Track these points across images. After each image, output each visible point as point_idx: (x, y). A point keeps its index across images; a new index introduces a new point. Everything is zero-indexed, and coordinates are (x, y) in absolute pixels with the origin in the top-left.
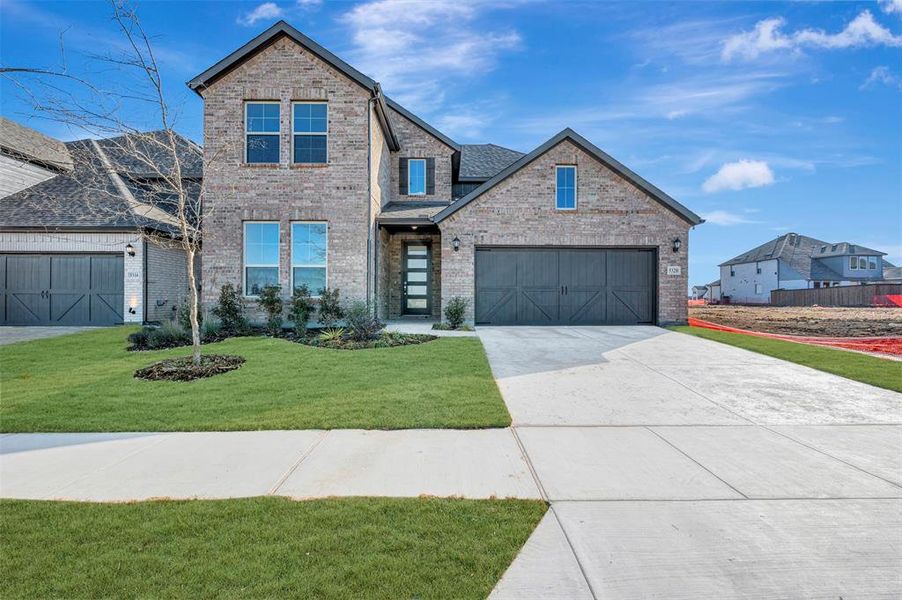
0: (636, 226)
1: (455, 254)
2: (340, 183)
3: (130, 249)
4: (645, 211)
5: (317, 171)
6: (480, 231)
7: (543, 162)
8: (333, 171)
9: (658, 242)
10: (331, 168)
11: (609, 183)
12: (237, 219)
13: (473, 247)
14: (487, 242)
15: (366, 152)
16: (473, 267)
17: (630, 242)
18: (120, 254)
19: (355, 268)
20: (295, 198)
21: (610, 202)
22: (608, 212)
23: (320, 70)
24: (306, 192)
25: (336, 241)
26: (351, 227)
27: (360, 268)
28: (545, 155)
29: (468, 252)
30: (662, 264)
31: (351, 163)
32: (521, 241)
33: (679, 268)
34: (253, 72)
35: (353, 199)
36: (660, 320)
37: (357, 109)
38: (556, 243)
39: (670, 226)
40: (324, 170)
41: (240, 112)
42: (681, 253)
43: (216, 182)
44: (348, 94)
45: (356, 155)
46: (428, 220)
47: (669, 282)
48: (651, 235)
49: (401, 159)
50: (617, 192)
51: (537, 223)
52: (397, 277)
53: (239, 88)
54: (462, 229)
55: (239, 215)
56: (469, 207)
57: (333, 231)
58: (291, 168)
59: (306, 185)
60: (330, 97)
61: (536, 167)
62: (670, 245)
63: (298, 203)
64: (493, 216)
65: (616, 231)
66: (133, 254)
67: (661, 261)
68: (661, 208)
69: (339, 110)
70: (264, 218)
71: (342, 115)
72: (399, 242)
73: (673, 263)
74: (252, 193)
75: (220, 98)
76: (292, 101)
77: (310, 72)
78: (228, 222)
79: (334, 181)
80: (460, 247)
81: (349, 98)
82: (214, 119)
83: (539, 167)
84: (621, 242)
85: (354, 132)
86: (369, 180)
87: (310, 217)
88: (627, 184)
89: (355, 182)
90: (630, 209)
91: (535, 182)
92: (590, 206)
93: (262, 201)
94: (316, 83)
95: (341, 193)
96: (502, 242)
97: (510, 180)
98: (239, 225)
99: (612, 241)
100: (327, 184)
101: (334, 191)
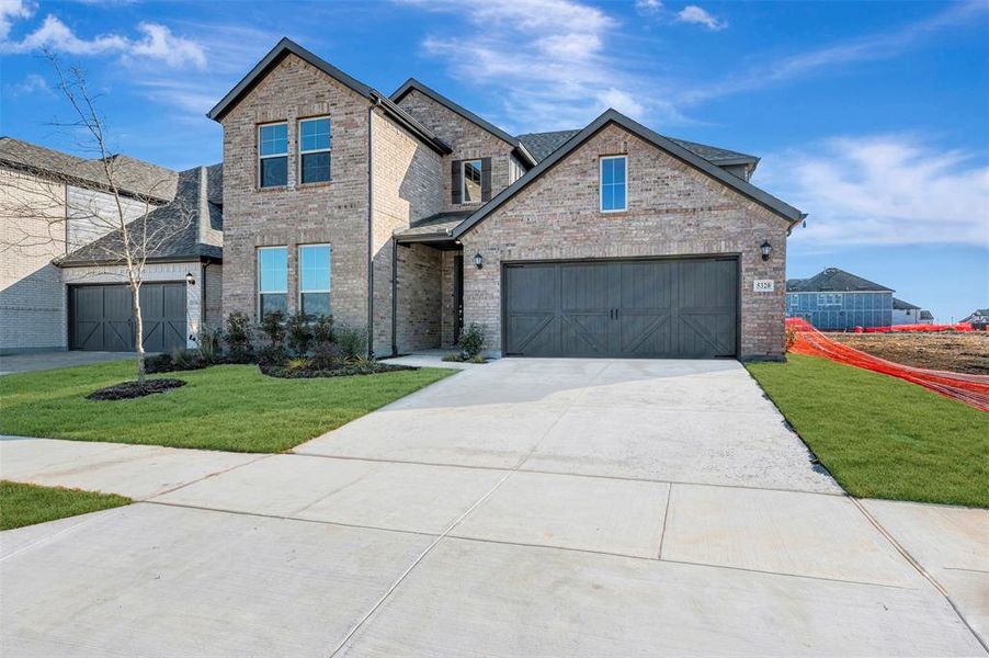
0: (708, 229)
1: (479, 272)
2: (341, 201)
3: (189, 278)
4: (721, 207)
5: (320, 191)
6: (507, 245)
7: (582, 154)
8: (335, 190)
9: (740, 248)
10: (333, 187)
11: (669, 173)
12: (251, 246)
13: (498, 263)
14: (514, 257)
15: (367, 165)
16: (499, 287)
17: (700, 249)
18: (183, 283)
19: (356, 293)
20: (301, 221)
21: (671, 198)
22: (667, 211)
23: (324, 84)
24: (310, 213)
25: (338, 264)
26: (352, 248)
27: (361, 292)
28: (585, 146)
29: (494, 271)
30: (746, 277)
31: (352, 178)
32: (556, 255)
33: (772, 282)
34: (264, 95)
35: (353, 218)
36: (743, 354)
37: (357, 119)
38: (598, 254)
39: (758, 226)
40: (326, 189)
41: (253, 137)
42: (776, 261)
43: (233, 209)
44: (349, 104)
45: (357, 170)
46: (446, 235)
47: (755, 302)
48: (729, 238)
49: (453, 162)
50: (681, 185)
51: (574, 231)
52: (449, 301)
53: (252, 113)
54: (486, 243)
55: (254, 241)
56: (494, 217)
57: (335, 254)
58: (297, 189)
59: (310, 206)
60: (332, 110)
61: (574, 162)
62: (757, 252)
63: (303, 227)
64: (522, 225)
65: (679, 236)
66: (193, 283)
67: (744, 274)
68: (745, 202)
69: (340, 123)
70: (274, 243)
71: (343, 128)
72: (452, 260)
73: (762, 275)
74: (264, 218)
75: (236, 125)
76: (298, 119)
77: (313, 87)
78: (243, 248)
79: (336, 200)
80: (485, 265)
81: (350, 109)
82: (231, 146)
83: (577, 162)
84: (686, 250)
85: (354, 145)
86: (370, 195)
87: (314, 240)
88: (694, 172)
89: (356, 199)
90: (699, 205)
91: (573, 180)
92: (644, 205)
93: (272, 226)
94: (319, 97)
95: (343, 212)
96: (532, 256)
97: (541, 180)
98: (253, 250)
99: (674, 250)
100: (329, 204)
101: (336, 211)
